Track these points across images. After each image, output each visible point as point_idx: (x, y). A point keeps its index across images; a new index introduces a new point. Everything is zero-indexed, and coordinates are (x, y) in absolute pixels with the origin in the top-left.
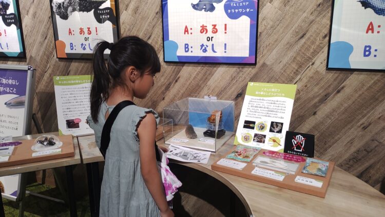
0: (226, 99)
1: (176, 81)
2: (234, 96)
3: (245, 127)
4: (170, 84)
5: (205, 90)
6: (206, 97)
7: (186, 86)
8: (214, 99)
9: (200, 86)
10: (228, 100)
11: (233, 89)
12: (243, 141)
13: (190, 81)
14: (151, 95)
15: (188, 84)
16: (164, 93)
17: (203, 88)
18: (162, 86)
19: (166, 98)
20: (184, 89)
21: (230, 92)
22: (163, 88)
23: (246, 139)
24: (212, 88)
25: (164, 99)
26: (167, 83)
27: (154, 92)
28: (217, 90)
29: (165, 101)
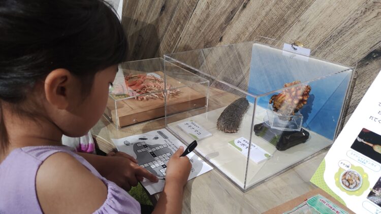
0: (334, 61)
1: (244, 7)
2: (359, 56)
3: (356, 146)
4: (233, 12)
5: (294, 33)
6: (287, 46)
7: (259, 19)
8: (303, 54)
9: (286, 22)
10: (341, 62)
11: (362, 36)
12: (338, 184)
13: (267, 9)
14: (205, 29)
15: (264, 13)
16: (222, 29)
17: (290, 26)
18: (221, 14)
19: (224, 39)
20: (255, 24)
21: (352, 43)
22: (223, 19)
23: (350, 181)
24: (309, 29)
25: (221, 40)
26: (230, 9)
27: (209, 25)
28: (321, 35)
29: (222, 43)
